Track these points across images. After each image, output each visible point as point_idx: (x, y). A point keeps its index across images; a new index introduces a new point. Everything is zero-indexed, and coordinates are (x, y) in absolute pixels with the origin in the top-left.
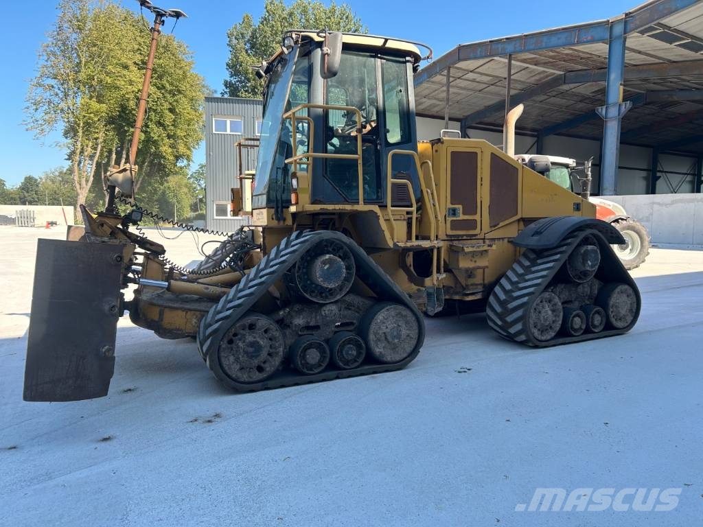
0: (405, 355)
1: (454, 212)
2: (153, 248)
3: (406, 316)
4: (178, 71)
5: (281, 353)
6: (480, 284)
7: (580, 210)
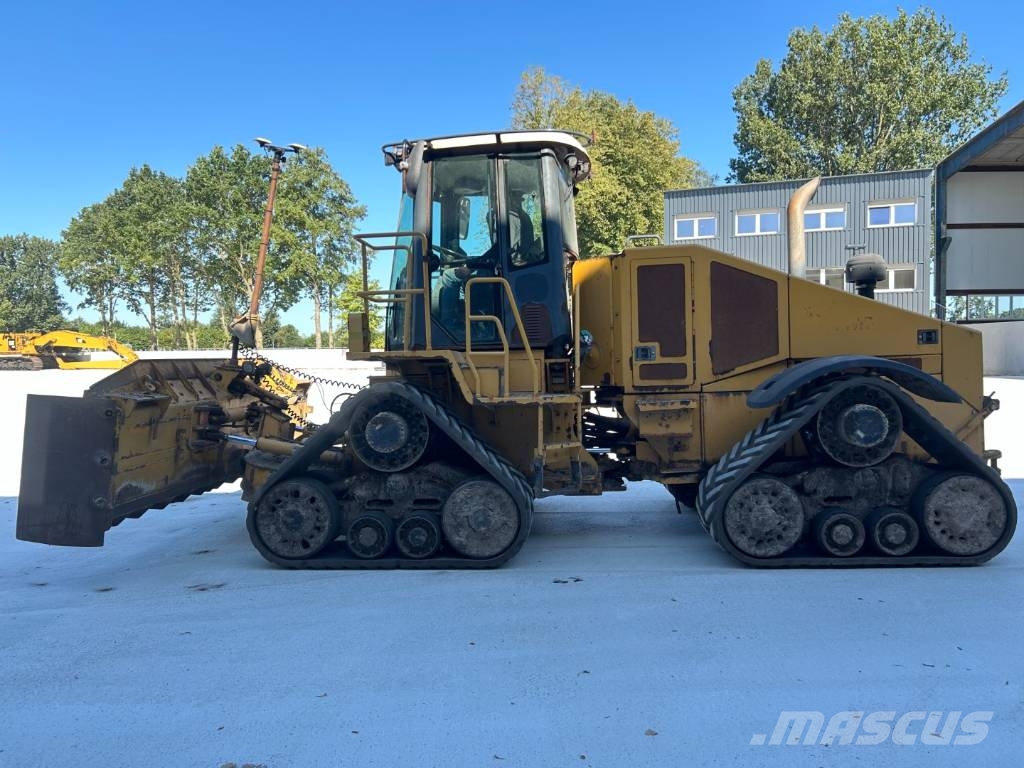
0: (499, 550)
1: (644, 353)
3: (499, 496)
4: (655, 159)
5: (327, 528)
6: (697, 461)
7: (936, 342)
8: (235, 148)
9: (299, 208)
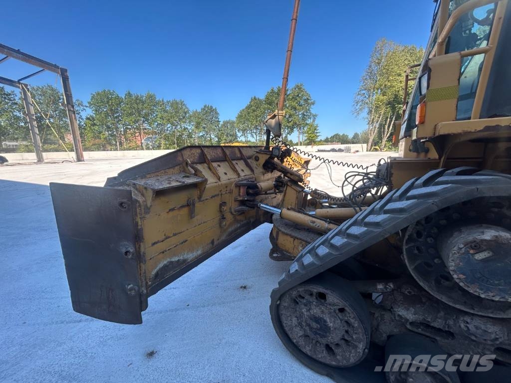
2: (292, 177)
9: (295, 103)
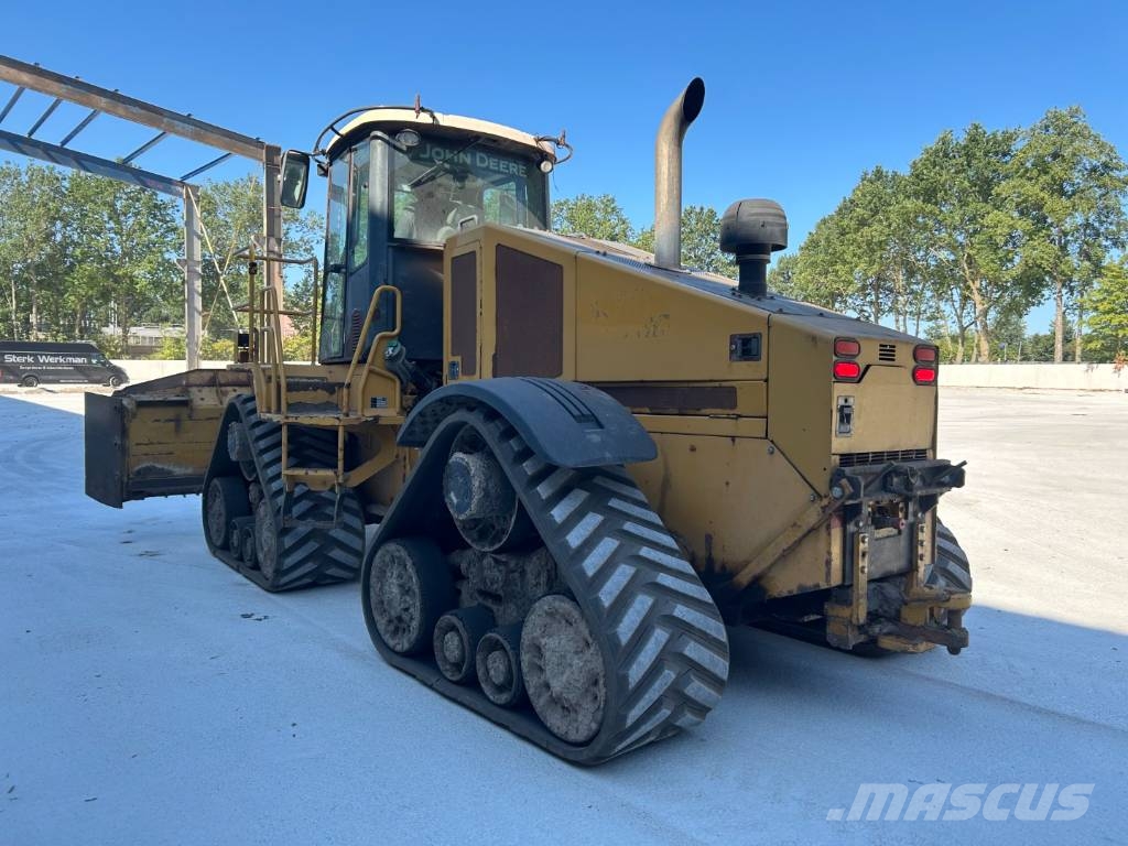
1: (453, 370)
7: (757, 357)
8: (969, 127)
9: (1037, 189)
